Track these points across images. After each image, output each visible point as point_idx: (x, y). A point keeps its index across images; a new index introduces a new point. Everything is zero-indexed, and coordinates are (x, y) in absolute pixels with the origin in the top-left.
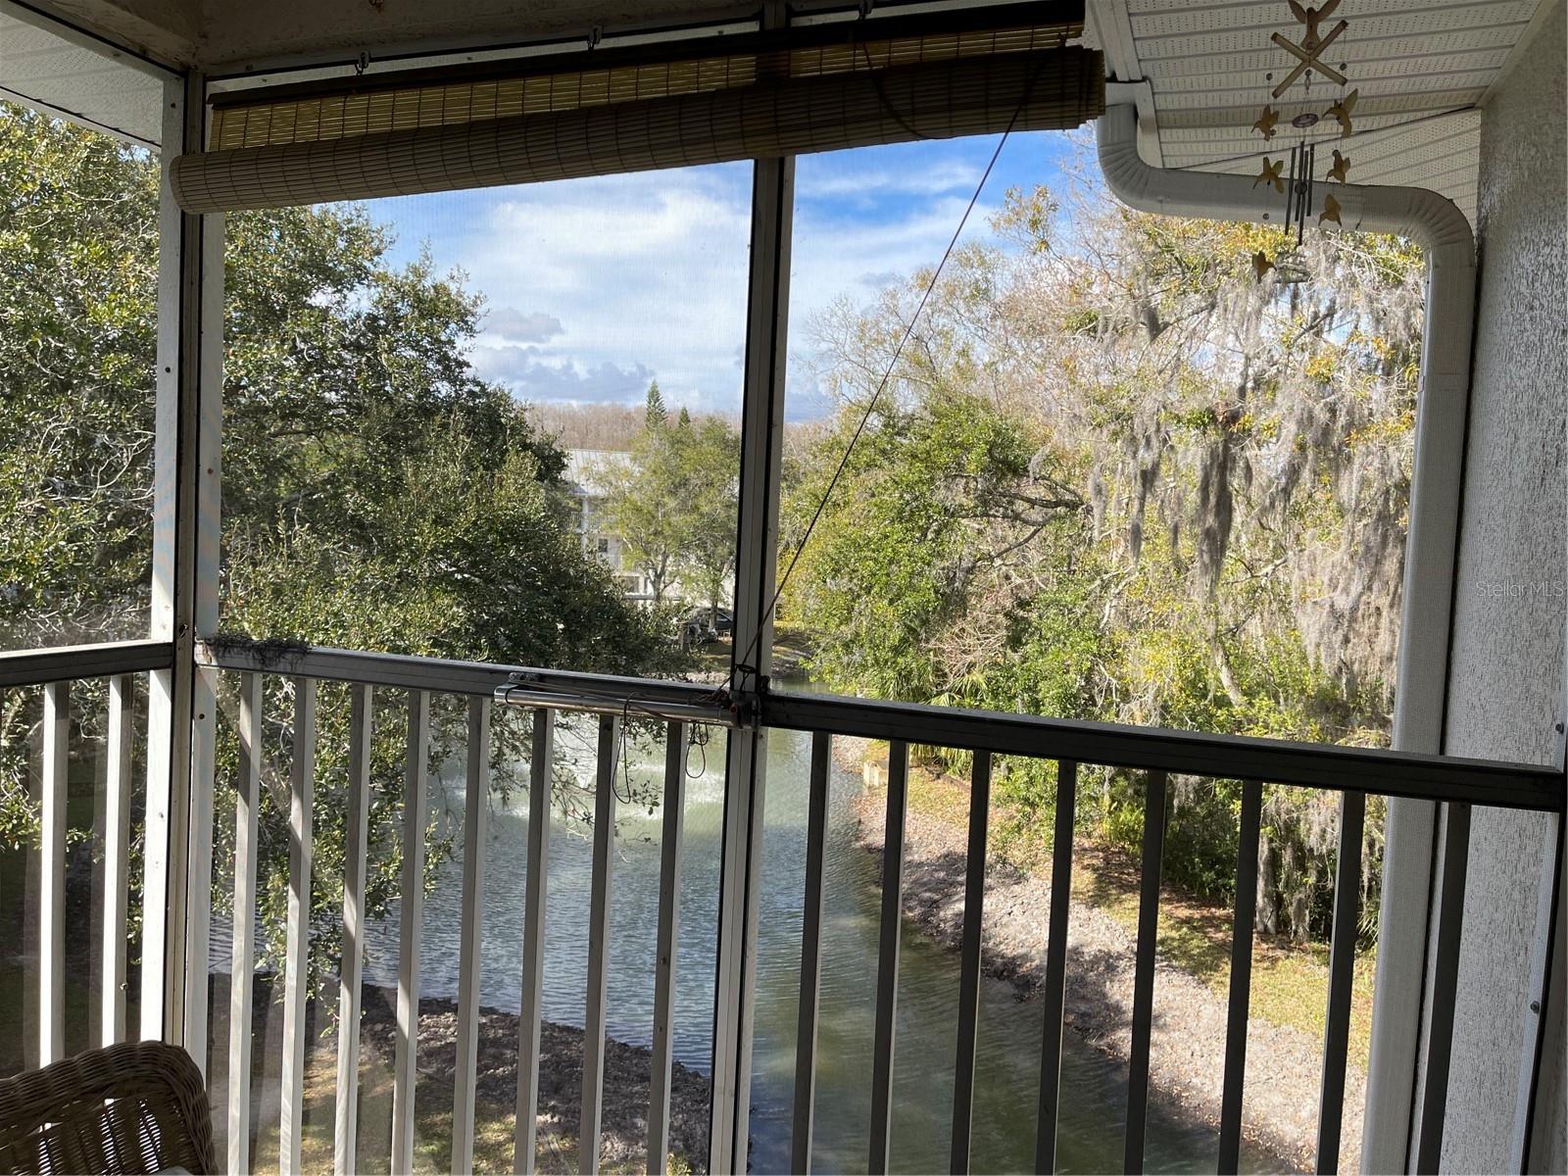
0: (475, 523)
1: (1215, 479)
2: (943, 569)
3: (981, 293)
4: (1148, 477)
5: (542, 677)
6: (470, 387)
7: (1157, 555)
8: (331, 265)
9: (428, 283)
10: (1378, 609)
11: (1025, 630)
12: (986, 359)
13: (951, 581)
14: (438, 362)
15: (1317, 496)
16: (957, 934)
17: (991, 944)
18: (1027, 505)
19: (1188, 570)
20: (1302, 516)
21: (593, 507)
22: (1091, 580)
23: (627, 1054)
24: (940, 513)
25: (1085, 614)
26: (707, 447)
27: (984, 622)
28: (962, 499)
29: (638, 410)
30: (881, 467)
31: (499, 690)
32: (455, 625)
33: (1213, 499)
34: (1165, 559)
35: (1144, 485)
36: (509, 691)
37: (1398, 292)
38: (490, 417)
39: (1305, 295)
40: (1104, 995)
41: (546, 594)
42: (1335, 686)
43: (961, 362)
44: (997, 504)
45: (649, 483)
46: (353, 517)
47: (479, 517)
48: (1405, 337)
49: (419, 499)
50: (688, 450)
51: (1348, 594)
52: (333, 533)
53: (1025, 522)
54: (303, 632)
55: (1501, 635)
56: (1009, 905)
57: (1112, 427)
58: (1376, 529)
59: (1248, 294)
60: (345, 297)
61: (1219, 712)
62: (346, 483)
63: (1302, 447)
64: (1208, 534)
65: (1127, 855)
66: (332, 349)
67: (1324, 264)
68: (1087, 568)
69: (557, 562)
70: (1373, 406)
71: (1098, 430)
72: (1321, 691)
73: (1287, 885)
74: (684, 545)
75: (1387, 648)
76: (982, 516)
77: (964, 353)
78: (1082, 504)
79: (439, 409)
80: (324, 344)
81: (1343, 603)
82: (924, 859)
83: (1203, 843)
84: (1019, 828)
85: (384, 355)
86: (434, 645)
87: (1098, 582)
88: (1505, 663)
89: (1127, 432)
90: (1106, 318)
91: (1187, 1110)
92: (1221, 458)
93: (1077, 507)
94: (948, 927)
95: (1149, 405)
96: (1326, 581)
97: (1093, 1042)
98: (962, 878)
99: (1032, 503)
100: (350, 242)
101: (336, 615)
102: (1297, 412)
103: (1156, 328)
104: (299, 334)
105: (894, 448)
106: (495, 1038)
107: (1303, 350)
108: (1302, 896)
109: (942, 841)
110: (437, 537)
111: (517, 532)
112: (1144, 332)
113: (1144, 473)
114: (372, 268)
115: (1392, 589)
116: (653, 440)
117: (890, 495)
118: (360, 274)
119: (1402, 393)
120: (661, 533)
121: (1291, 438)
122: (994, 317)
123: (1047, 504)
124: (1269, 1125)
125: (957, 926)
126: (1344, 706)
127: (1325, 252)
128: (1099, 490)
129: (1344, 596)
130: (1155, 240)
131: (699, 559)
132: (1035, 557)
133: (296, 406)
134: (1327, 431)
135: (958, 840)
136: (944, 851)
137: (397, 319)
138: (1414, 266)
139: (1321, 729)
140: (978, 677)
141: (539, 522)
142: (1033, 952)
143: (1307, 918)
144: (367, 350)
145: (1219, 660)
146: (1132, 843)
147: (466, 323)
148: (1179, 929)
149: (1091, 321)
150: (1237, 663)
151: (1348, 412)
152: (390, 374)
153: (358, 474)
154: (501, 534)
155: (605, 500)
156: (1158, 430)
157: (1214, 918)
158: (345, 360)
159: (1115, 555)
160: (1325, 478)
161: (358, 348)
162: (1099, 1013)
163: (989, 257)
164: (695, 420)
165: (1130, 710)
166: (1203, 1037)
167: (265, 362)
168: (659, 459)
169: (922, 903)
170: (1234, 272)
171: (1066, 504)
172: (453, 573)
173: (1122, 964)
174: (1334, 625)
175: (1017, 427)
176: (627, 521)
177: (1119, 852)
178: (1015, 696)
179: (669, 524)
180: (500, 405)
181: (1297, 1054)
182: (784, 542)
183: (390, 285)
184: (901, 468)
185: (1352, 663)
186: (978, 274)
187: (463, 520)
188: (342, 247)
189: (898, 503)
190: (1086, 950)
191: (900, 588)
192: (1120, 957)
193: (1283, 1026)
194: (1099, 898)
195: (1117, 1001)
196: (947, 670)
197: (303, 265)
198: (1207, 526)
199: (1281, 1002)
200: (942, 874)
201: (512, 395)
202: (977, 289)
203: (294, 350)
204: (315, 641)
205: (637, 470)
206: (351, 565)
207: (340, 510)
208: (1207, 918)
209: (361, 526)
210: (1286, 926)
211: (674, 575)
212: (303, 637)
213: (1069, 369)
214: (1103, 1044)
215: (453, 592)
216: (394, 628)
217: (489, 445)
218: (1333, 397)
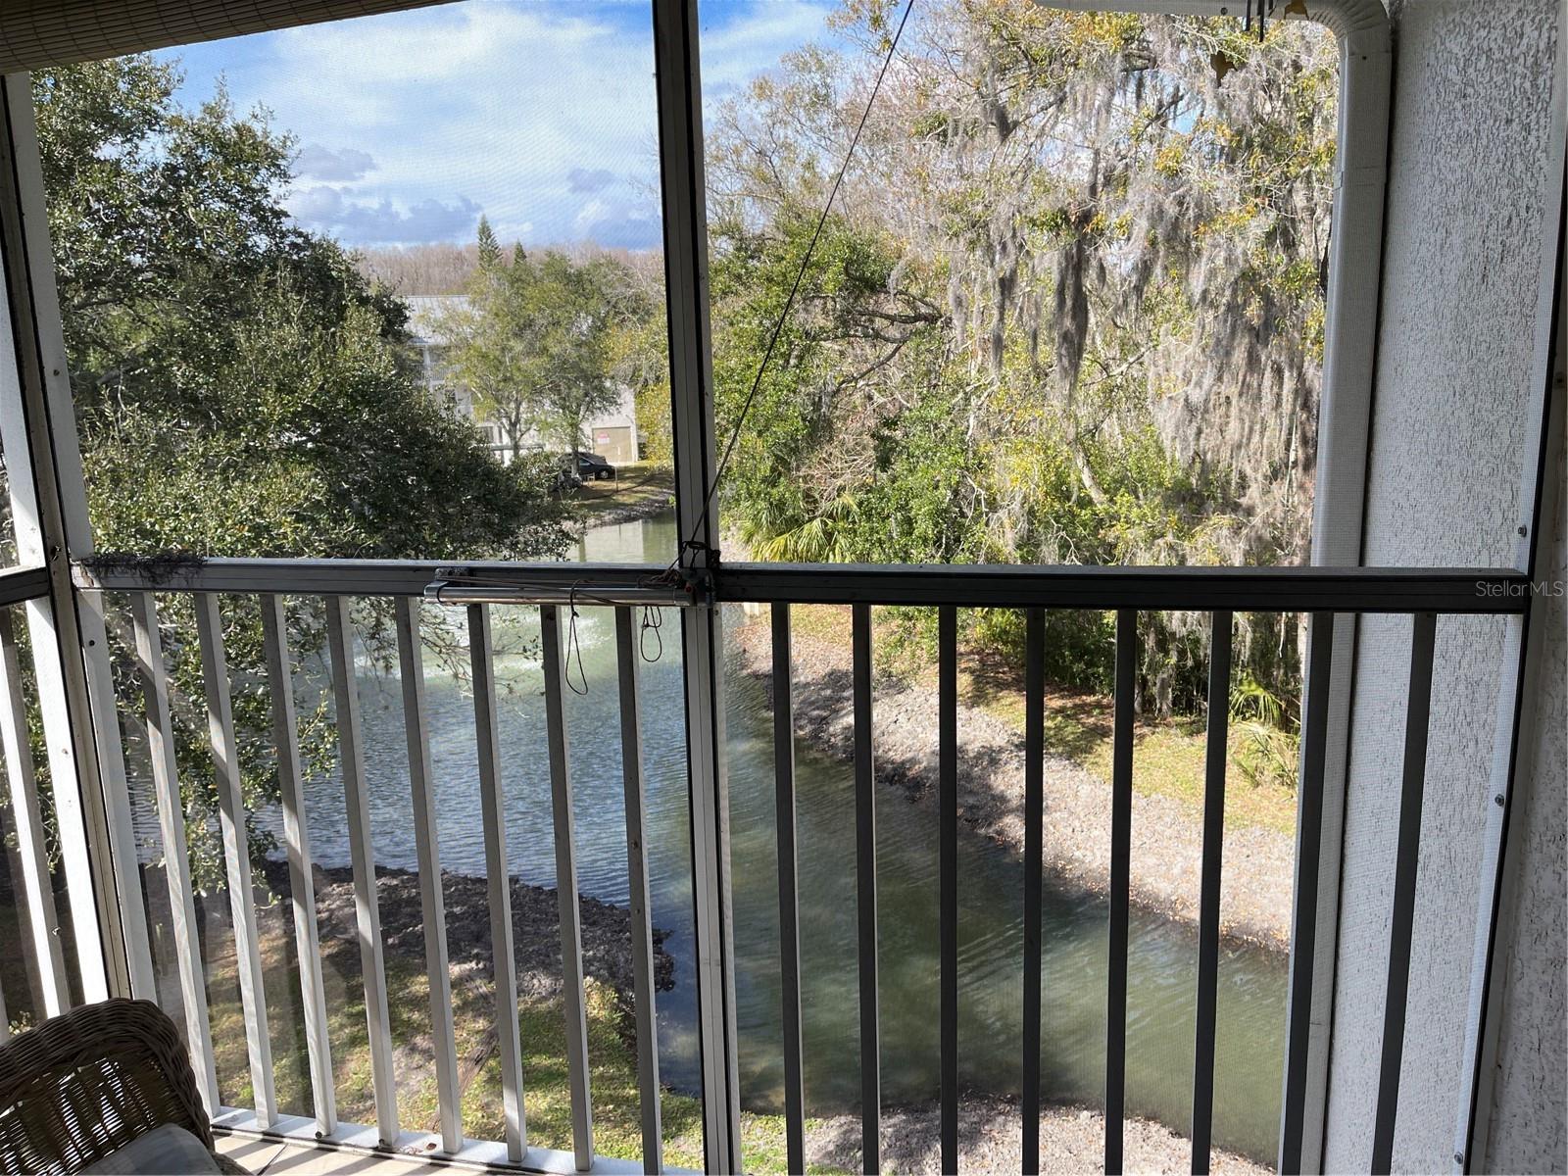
0: (321, 388)
1: (1070, 282)
2: (808, 394)
3: (821, 100)
4: (1007, 285)
5: (472, 571)
6: (292, 238)
7: (1019, 361)
8: (116, 111)
9: (228, 123)
10: (1228, 398)
11: (893, 450)
12: (832, 171)
13: (817, 406)
14: (252, 212)
15: (1167, 290)
16: (848, 746)
17: (880, 751)
18: (886, 322)
19: (1046, 375)
20: (1152, 311)
21: (435, 357)
22: (954, 393)
23: (543, 897)
24: (801, 338)
25: (950, 428)
26: (550, 284)
27: (851, 445)
28: (821, 321)
29: (468, 249)
30: (736, 294)
31: (428, 589)
32: (316, 497)
33: (1069, 303)
34: (1025, 368)
35: (1002, 294)
36: (440, 589)
37: (1242, 75)
38: (319, 271)
39: (1148, 82)
40: (989, 787)
41: (406, 456)
42: (1188, 476)
43: (807, 175)
44: (856, 324)
45: (492, 326)
46: (184, 391)
47: (326, 380)
48: (1249, 122)
49: (256, 367)
50: (530, 289)
51: (1201, 387)
52: (165, 410)
53: (887, 340)
54: (153, 520)
55: (1433, 435)
56: (894, 714)
57: (969, 235)
58: (1226, 321)
59: (1096, 86)
60: (137, 147)
61: (1083, 512)
62: (170, 354)
63: (1153, 243)
64: (1066, 337)
65: (1001, 655)
66: (131, 207)
67: (1169, 49)
68: (950, 382)
69: (413, 422)
70: (1219, 196)
71: (955, 240)
72: (1177, 482)
73: (1149, 669)
74: (537, 391)
75: (1237, 437)
76: (843, 337)
77: (809, 166)
78: (941, 317)
79: (261, 266)
80: (122, 202)
81: (1196, 396)
82: (809, 680)
83: (1072, 637)
84: (901, 643)
85: (191, 210)
86: (297, 521)
87: (961, 395)
88: (1440, 463)
89: (983, 237)
90: (955, 121)
91: (1071, 880)
92: (1075, 259)
93: (936, 320)
94: (838, 741)
95: (1003, 209)
96: (1181, 376)
97: (982, 831)
98: (849, 693)
99: (892, 319)
100: (134, 85)
101: (184, 498)
102: (1147, 207)
103: (1006, 128)
104: (91, 192)
105: (749, 273)
106: (409, 897)
107: (1151, 142)
108: (1165, 676)
109: (826, 661)
110: (283, 406)
111: (369, 393)
112: (993, 133)
113: (1002, 281)
114: (162, 112)
115: (1241, 378)
116: (491, 280)
117: (750, 323)
118: (151, 119)
119: (1248, 180)
120: (511, 379)
121: (1142, 235)
122: (836, 125)
123: (907, 320)
124: (1145, 885)
125: (847, 739)
126: (1199, 495)
127: (1170, 36)
128: (959, 302)
129: (1198, 390)
130: (1000, 32)
131: (554, 403)
132: (896, 375)
133: (99, 273)
134: (1176, 225)
135: (843, 658)
136: (828, 670)
137: (199, 169)
138: (1256, 47)
139: (1180, 519)
140: (848, 499)
141: (390, 382)
142: (921, 755)
143: (1170, 696)
144: (169, 205)
145: (1080, 462)
146: (1005, 643)
147: (278, 166)
148: (1054, 718)
149: (940, 125)
150: (1096, 464)
151: (1196, 205)
152: (201, 231)
153: (182, 343)
154: (351, 397)
155: (447, 349)
156: (1014, 236)
157: (1086, 704)
158: (147, 217)
159: (973, 366)
160: (1173, 272)
161: (158, 202)
162: (986, 804)
163: (827, 60)
164: (532, 254)
165: (999, 518)
166: (1082, 815)
167: (59, 228)
168: (500, 301)
169: (811, 720)
170: (1082, 62)
171: (925, 318)
172: (306, 442)
173: (1004, 756)
174: (1188, 418)
175: (872, 242)
176: (474, 370)
177: (994, 654)
178: (888, 517)
179: (519, 369)
180: (329, 257)
181: (1167, 819)
182: (642, 379)
183: (187, 130)
184: (759, 293)
185: (1205, 454)
186: (817, 78)
187: (308, 386)
188: (126, 91)
189: (758, 331)
190: (969, 747)
191: (768, 420)
192: (1001, 750)
193: (1153, 796)
194: (979, 698)
195: (1002, 791)
196: (817, 496)
197: (85, 115)
198: (1064, 329)
199: (1151, 775)
200: (828, 692)
201: (338, 245)
202: (817, 95)
203: (89, 212)
204: (167, 528)
205: (477, 314)
206: (192, 444)
207: (169, 384)
208: (1079, 706)
209: (195, 400)
210: (1151, 704)
211: (527, 422)
212: (153, 525)
213: (922, 178)
214: (991, 831)
215: (309, 462)
216: (252, 507)
217: (323, 302)
218: (1181, 190)
